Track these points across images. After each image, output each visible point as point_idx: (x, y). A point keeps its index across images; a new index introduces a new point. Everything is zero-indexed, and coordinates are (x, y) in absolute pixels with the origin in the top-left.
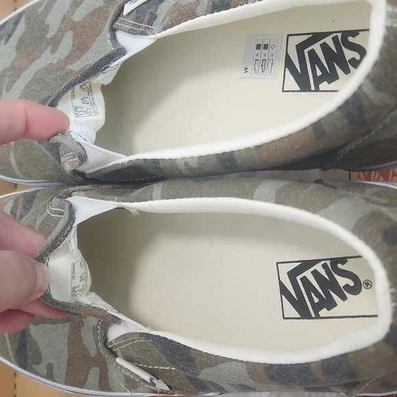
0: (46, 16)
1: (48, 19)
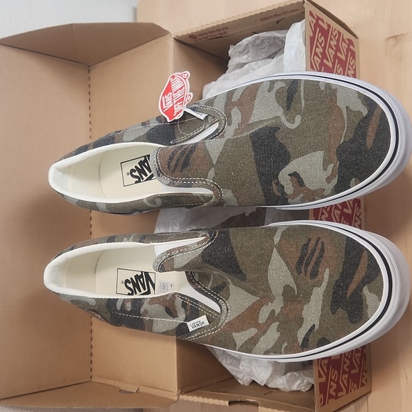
0: (279, 338)
1: (278, 336)
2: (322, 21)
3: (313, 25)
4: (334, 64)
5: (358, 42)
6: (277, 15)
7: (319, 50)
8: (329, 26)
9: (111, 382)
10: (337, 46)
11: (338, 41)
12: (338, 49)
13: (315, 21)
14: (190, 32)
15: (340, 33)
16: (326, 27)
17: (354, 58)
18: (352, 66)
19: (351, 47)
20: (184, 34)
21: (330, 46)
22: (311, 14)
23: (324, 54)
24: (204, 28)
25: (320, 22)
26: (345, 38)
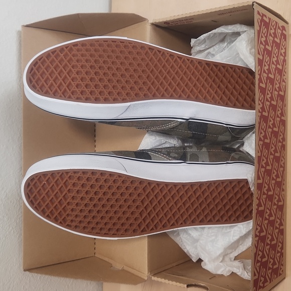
2: (266, 16)
3: (259, 21)
4: (272, 47)
5: (288, 26)
6: (231, 12)
7: (263, 39)
8: (270, 19)
9: (106, 259)
10: (275, 33)
11: (275, 29)
12: (275, 35)
13: (260, 18)
14: (165, 20)
15: (276, 23)
16: (268, 21)
17: (285, 40)
18: (284, 46)
19: (284, 32)
20: (161, 21)
21: (270, 35)
22: (259, 13)
23: (266, 42)
24: (176, 18)
25: (264, 18)
26: (280, 25)
